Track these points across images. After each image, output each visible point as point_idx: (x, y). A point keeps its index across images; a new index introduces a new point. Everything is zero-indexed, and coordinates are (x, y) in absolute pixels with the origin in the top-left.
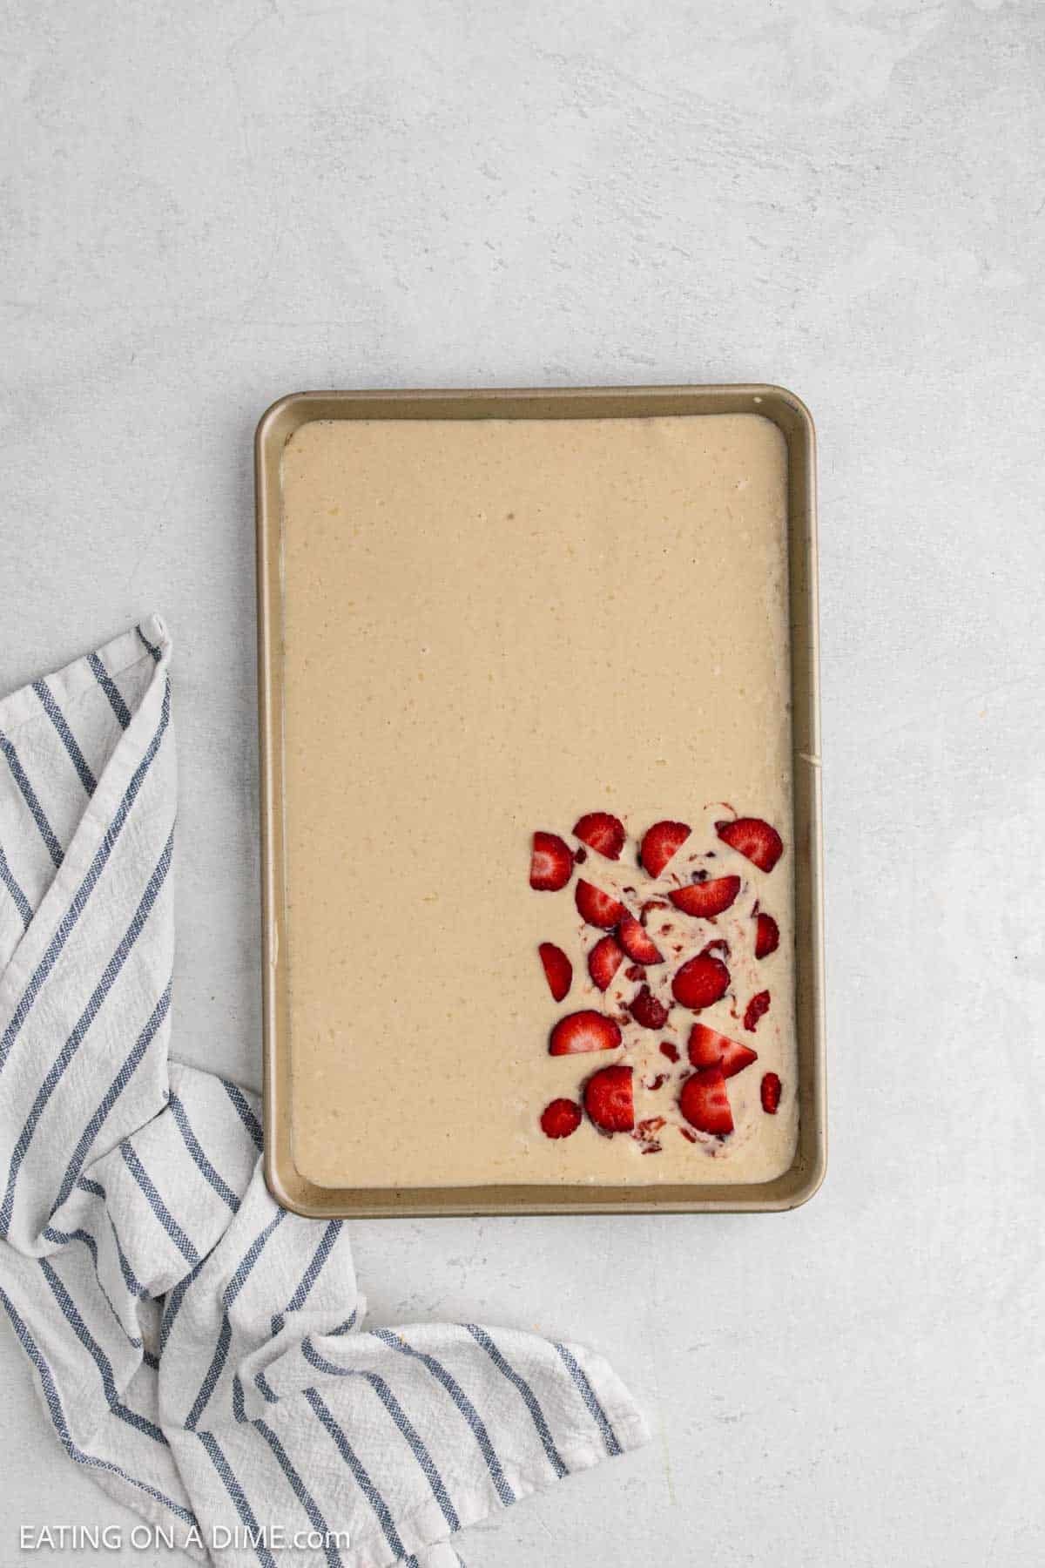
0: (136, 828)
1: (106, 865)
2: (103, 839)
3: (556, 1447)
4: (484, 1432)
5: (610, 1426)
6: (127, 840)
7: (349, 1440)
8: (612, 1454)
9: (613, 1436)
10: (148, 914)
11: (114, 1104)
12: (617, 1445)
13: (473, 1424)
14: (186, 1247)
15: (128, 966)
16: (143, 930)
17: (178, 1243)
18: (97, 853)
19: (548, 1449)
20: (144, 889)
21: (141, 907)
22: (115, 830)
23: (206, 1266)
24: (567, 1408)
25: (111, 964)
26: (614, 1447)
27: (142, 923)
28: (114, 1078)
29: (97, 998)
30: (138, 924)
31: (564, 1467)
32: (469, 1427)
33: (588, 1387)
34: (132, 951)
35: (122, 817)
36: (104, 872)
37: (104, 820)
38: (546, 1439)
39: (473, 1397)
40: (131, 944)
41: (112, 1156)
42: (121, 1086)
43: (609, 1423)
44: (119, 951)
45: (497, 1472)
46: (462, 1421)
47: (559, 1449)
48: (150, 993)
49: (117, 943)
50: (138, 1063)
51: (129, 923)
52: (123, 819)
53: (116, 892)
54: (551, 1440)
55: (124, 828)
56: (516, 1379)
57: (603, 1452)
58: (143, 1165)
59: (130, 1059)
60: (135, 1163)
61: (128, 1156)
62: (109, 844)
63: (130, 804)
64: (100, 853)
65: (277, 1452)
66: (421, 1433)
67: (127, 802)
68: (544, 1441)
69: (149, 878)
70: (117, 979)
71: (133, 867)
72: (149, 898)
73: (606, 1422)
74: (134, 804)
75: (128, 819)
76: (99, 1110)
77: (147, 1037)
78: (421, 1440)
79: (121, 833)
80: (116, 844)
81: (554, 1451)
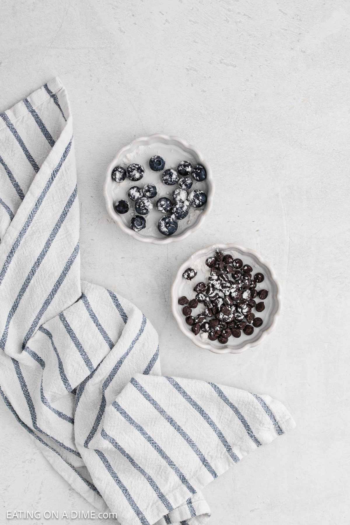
0: (66, 171)
1: (51, 186)
2: (51, 175)
3: (255, 435)
4: (221, 434)
5: (277, 422)
6: (61, 176)
7: (163, 448)
8: (280, 434)
9: (279, 427)
10: (69, 210)
11: (57, 292)
12: (281, 430)
13: (216, 431)
14: (88, 362)
15: (61, 231)
16: (67, 216)
17: (84, 359)
18: (48, 181)
19: (251, 437)
20: (68, 198)
21: (66, 206)
22: (56, 171)
23: (96, 372)
24: (257, 415)
25: (54, 230)
26: (280, 431)
27: (66, 214)
28: (56, 281)
29: (48, 245)
30: (64, 214)
31: (259, 443)
32: (214, 432)
33: (265, 404)
34: (62, 225)
35: (60, 165)
36: (50, 190)
37: (52, 166)
38: (250, 432)
39: (214, 418)
40: (62, 222)
41: (55, 319)
42: (60, 284)
43: (277, 421)
44: (57, 225)
45: (229, 449)
46: (211, 430)
47: (257, 436)
48: (71, 243)
49: (56, 221)
50: (67, 274)
51: (61, 213)
52: (61, 166)
53: (55, 199)
54: (252, 432)
55: (60, 170)
56: (232, 406)
57: (275, 434)
58: (69, 323)
59: (63, 272)
60: (65, 322)
61: (62, 319)
62: (53, 177)
63: (64, 160)
64: (49, 181)
65: (131, 462)
66: (193, 439)
67: (63, 159)
68: (249, 433)
69: (70, 194)
70: (56, 236)
71: (64, 188)
72: (70, 203)
73: (275, 420)
74: (66, 160)
75: (62, 166)
76: (50, 295)
77: (70, 263)
78: (194, 442)
79: (59, 173)
80: (57, 177)
81: (254, 437)
